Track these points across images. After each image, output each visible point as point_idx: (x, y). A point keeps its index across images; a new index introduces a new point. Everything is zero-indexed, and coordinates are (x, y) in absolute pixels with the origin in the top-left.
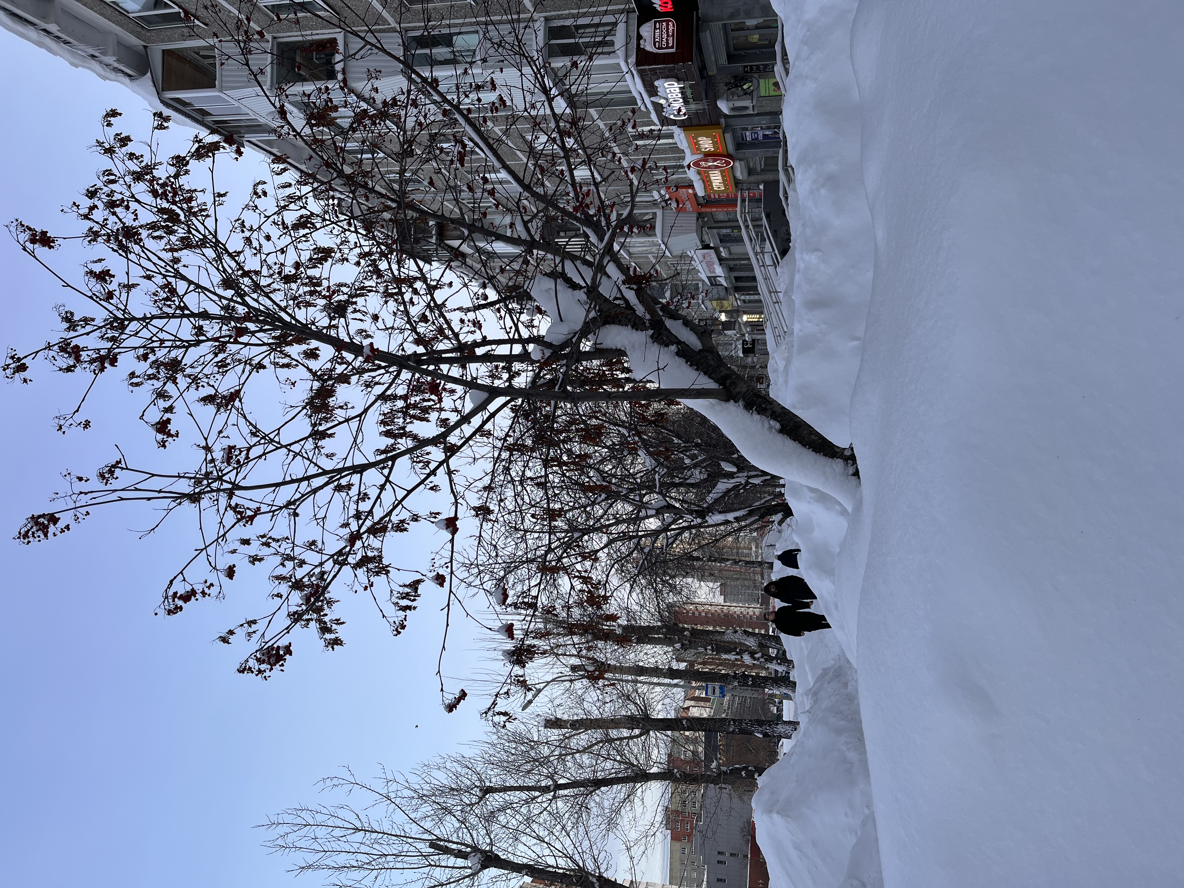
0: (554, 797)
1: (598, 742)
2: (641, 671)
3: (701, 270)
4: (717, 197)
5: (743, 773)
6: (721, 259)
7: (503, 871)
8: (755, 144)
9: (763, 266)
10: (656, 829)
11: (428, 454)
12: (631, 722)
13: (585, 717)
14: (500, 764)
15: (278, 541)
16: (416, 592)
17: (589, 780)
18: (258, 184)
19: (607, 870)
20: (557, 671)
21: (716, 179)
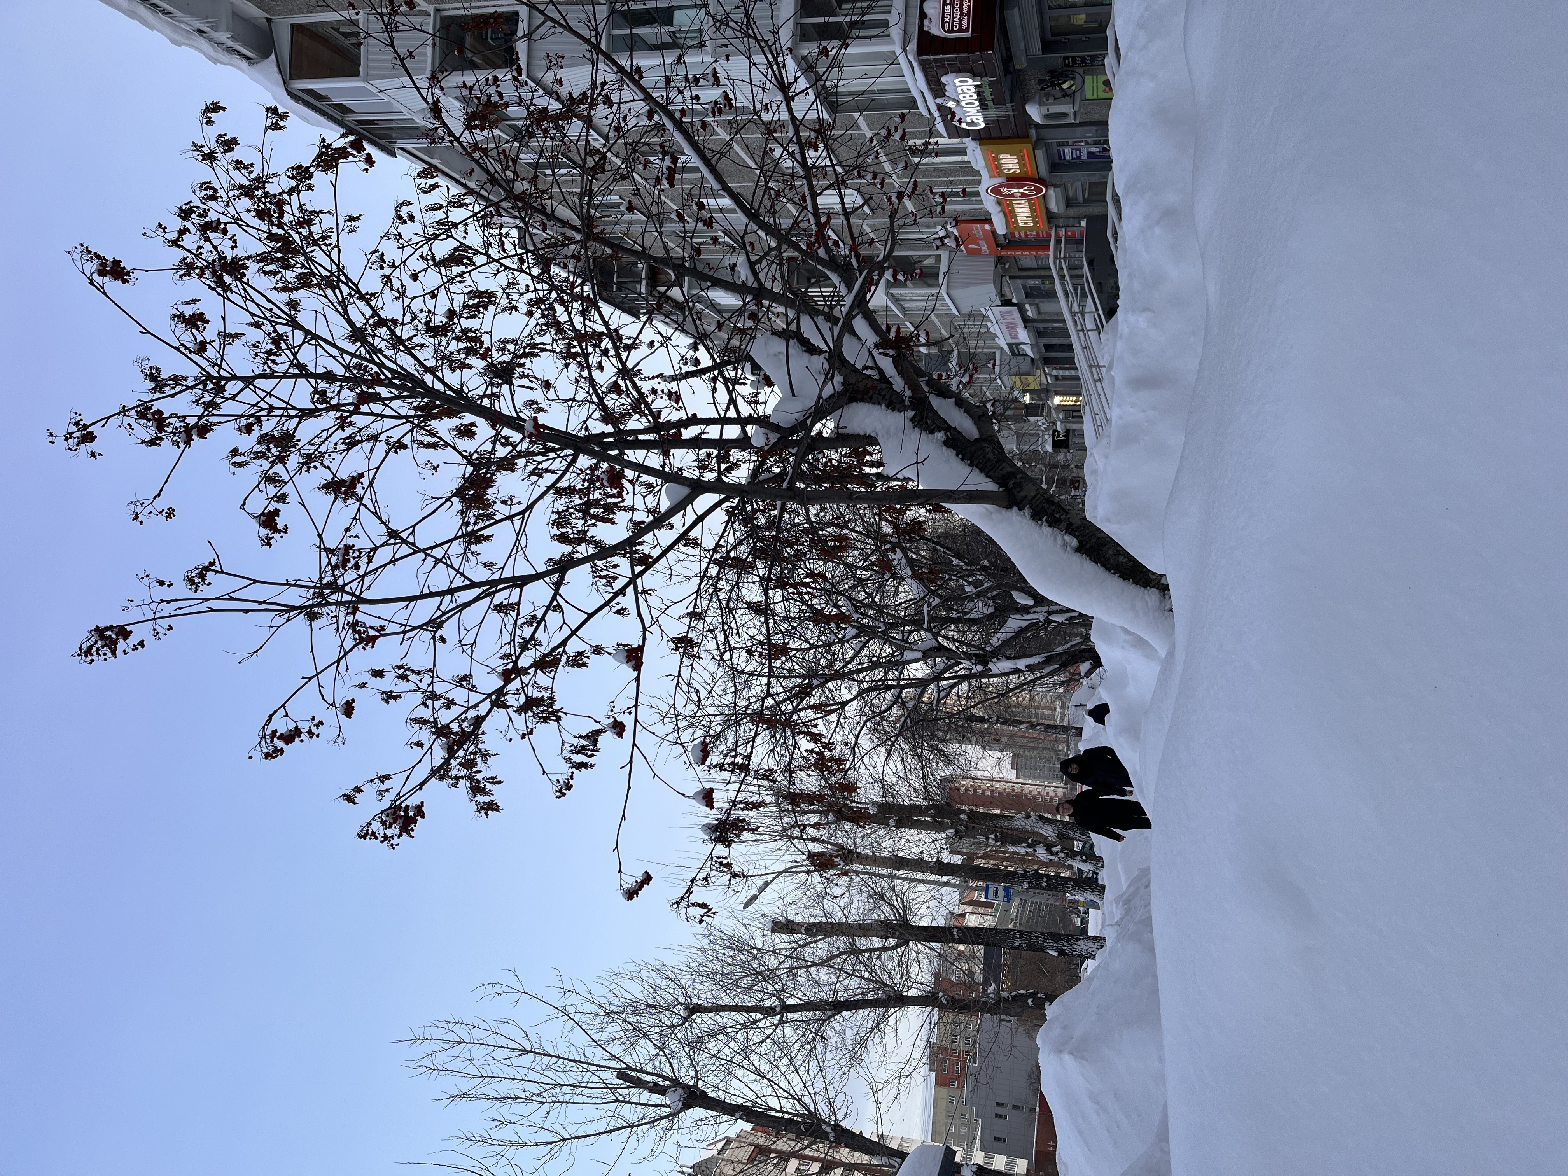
0: (781, 1022)
1: (841, 954)
2: (900, 863)
3: (999, 334)
4: (1023, 236)
5: (1030, 1001)
6: (1026, 320)
7: (711, 1112)
8: (1076, 165)
9: (1083, 330)
10: (912, 1068)
11: (615, 566)
12: (884, 929)
13: (824, 920)
14: (712, 977)
15: (419, 673)
16: (595, 745)
17: (826, 1002)
18: (402, 204)
19: (845, 1117)
20: (790, 859)
21: (1023, 212)
